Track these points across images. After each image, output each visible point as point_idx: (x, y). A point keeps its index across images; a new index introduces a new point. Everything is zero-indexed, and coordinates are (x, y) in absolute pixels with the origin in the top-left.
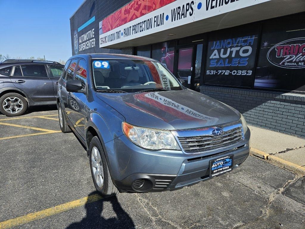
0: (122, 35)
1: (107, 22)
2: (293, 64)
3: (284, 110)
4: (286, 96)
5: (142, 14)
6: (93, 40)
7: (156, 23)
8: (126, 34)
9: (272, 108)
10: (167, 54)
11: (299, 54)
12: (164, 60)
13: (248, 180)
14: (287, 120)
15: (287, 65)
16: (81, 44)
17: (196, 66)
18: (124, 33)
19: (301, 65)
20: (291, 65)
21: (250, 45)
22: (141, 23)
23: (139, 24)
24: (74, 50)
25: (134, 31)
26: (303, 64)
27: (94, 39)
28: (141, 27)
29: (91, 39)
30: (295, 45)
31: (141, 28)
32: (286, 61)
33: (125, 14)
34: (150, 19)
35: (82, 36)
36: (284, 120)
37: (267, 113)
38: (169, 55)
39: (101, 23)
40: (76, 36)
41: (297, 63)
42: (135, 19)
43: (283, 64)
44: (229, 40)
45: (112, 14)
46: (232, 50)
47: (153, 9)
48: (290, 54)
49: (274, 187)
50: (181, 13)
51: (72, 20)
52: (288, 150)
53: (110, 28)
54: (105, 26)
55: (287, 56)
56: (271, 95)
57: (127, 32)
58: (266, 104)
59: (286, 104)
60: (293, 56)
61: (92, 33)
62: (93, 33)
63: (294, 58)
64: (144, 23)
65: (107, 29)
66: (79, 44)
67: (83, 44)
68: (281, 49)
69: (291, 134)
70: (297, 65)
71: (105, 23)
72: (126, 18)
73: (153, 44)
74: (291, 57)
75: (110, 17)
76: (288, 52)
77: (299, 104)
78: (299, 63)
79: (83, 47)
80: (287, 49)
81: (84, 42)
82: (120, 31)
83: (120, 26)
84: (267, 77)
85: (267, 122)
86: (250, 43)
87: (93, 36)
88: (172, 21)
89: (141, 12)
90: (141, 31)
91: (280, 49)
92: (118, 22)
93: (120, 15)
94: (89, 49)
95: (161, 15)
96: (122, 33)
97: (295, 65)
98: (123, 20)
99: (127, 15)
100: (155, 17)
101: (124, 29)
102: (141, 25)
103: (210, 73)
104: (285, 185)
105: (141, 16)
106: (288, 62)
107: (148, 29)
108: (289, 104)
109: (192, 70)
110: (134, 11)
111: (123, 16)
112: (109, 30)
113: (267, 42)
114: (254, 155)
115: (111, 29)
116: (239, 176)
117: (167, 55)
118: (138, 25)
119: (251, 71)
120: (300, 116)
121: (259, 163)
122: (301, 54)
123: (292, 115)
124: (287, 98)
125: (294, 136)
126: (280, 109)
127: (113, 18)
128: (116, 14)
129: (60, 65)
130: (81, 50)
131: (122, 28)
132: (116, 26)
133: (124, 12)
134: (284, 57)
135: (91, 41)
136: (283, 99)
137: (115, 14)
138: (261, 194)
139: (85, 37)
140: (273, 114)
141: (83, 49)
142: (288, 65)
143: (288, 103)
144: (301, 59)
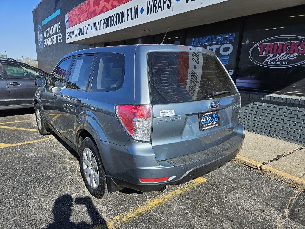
0: (91, 29)
1: (73, 15)
2: (277, 63)
3: (268, 112)
4: (270, 97)
5: (113, 7)
6: (59, 34)
7: (129, 16)
8: (96, 28)
9: (256, 110)
11: (283, 52)
13: (248, 200)
14: (272, 123)
15: (270, 64)
16: (46, 38)
18: (94, 27)
19: (285, 65)
20: (274, 65)
21: (230, 43)
22: (112, 16)
23: (110, 17)
24: (38, 45)
25: (104, 25)
26: (287, 63)
27: (61, 34)
28: (112, 20)
29: (57, 33)
30: (279, 43)
31: (113, 22)
32: (269, 60)
33: (94, 6)
34: (123, 12)
35: (47, 30)
36: (268, 122)
37: (250, 115)
39: (66, 16)
40: (40, 30)
41: (281, 62)
42: (105, 12)
43: (266, 63)
44: (209, 37)
45: (79, 6)
46: (211, 48)
47: (126, 1)
48: (273, 53)
49: (277, 209)
50: (157, 6)
51: (35, 12)
52: (279, 157)
53: (77, 21)
54: (72, 19)
55: (270, 55)
56: (254, 95)
57: (97, 26)
58: (249, 105)
59: (270, 105)
60: (277, 55)
61: (57, 27)
62: (59, 27)
63: (278, 57)
64: (116, 16)
65: (74, 23)
66: (44, 39)
67: (48, 39)
68: (264, 47)
69: (277, 137)
70: (281, 64)
71: (72, 16)
72: (95, 11)
73: (126, 40)
74: (274, 56)
75: (77, 8)
76: (271, 50)
77: (284, 106)
78: (283, 62)
79: (48, 42)
80: (270, 47)
81: (49, 37)
82: (89, 25)
83: (88, 19)
84: (249, 76)
85: (250, 124)
86: (231, 40)
87: (60, 31)
88: (148, 15)
89: (112, 4)
90: (112, 25)
91: (262, 47)
92: (86, 15)
93: (88, 7)
94: (55, 44)
95: (135, 7)
96: (91, 27)
97: (279, 65)
98: (92, 13)
99: (96, 7)
100: (128, 10)
101: (94, 23)
102: (113, 19)
104: (288, 204)
105: (112, 8)
106: (271, 61)
107: (120, 23)
108: (274, 106)
110: (104, 3)
111: (92, 9)
112: (76, 24)
113: (248, 40)
114: (245, 165)
115: (78, 23)
116: (236, 196)
118: (109, 19)
119: (233, 71)
120: (285, 118)
121: (253, 176)
122: (285, 53)
123: (277, 117)
124: (272, 100)
125: (279, 138)
126: (264, 111)
127: (80, 10)
128: (84, 5)
129: (16, 62)
130: (46, 45)
131: (91, 22)
132: (85, 18)
133: (93, 5)
134: (267, 55)
135: (57, 35)
136: (267, 100)
137: (82, 5)
138: (266, 221)
139: (50, 31)
140: (257, 116)
141: (49, 45)
142: (272, 64)
143: (272, 104)
144: (285, 58)
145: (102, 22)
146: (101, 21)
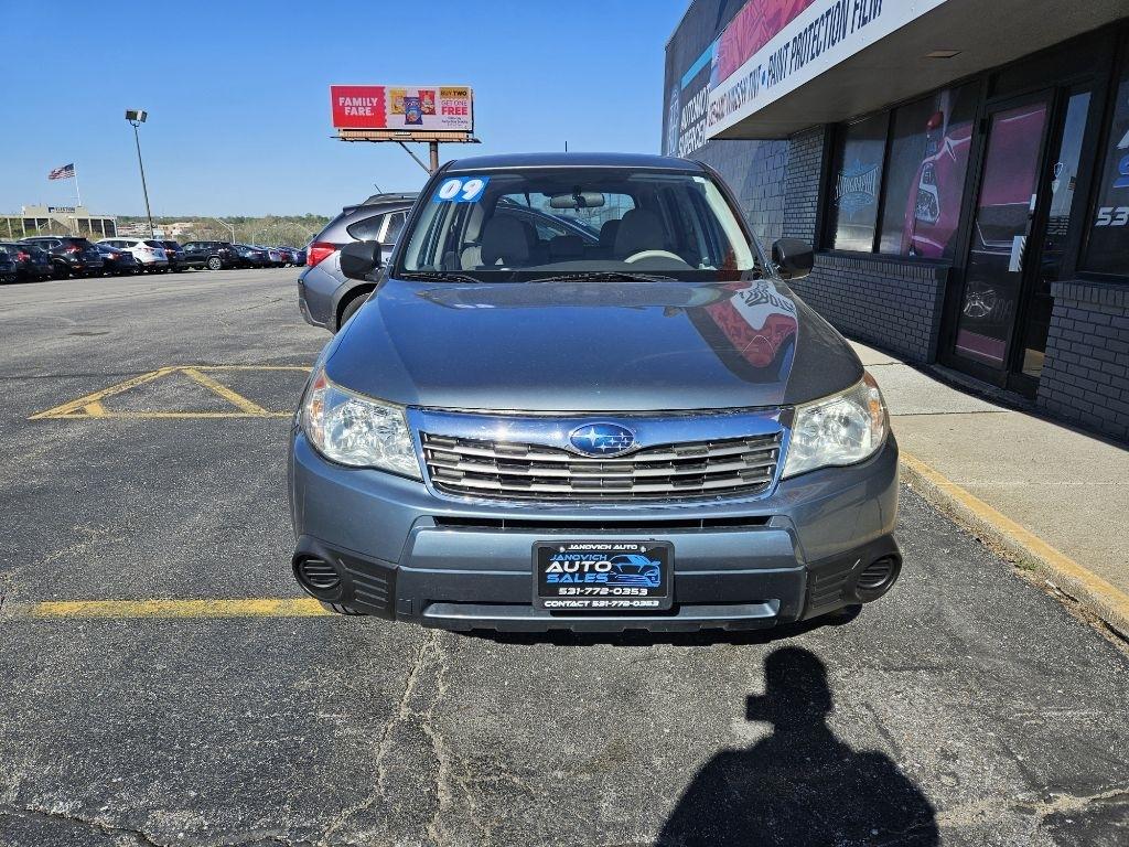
0: (763, 82)
1: (731, 38)
7: (858, 13)
8: (773, 76)
10: (947, 139)
12: (932, 169)
16: (685, 131)
17: (1055, 190)
18: (769, 73)
22: (817, 22)
23: (811, 27)
25: (794, 60)
28: (815, 38)
31: (815, 43)
35: (691, 103)
38: (953, 143)
40: (675, 105)
42: (802, 10)
49: (1030, 777)
51: (672, 49)
54: (726, 54)
57: (776, 68)
64: (825, 20)
65: (728, 67)
66: (681, 133)
67: (690, 131)
72: (778, 14)
81: (692, 126)
82: (760, 68)
83: (761, 46)
90: (813, 56)
92: (757, 35)
93: (764, 6)
96: (764, 74)
98: (770, 24)
101: (771, 59)
102: (817, 32)
103: (1113, 219)
107: (834, 43)
109: (1032, 208)
111: (773, 7)
112: (734, 69)
114: (1107, 625)
117: (945, 148)
118: (809, 33)
127: (747, 19)
129: (516, 207)
132: (753, 48)
139: (698, 105)
145: (790, 49)
146: (788, 45)
